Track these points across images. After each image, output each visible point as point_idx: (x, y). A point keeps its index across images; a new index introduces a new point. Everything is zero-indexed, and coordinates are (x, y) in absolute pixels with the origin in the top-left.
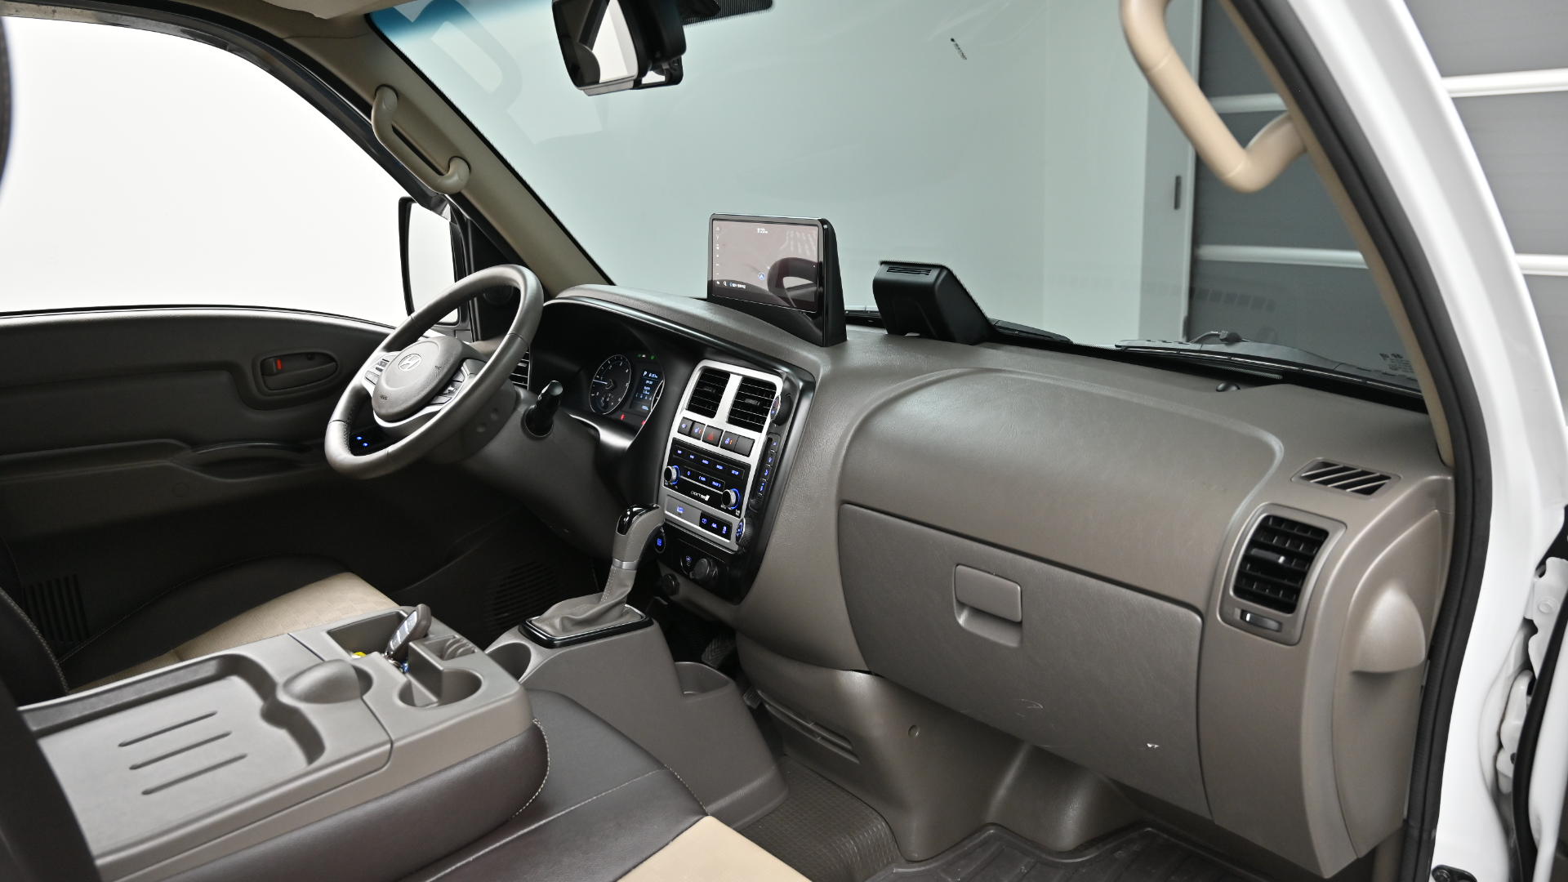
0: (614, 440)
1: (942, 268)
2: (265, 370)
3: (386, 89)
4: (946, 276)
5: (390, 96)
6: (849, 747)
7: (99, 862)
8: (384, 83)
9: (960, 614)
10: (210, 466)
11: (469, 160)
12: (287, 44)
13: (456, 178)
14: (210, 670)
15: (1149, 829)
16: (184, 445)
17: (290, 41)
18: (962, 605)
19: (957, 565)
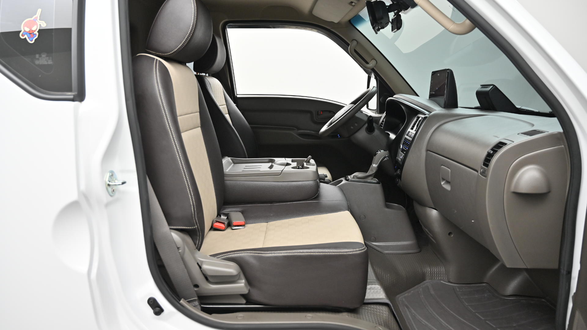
0: (392, 136)
1: (494, 85)
2: (318, 114)
3: (355, 41)
4: (495, 88)
5: (355, 42)
6: (432, 236)
7: (224, 173)
8: (355, 39)
9: (442, 181)
10: (302, 135)
11: (377, 60)
12: (331, 30)
13: (371, 65)
14: (267, 161)
15: (543, 300)
16: (296, 129)
17: (332, 30)
18: (443, 179)
19: (442, 165)
